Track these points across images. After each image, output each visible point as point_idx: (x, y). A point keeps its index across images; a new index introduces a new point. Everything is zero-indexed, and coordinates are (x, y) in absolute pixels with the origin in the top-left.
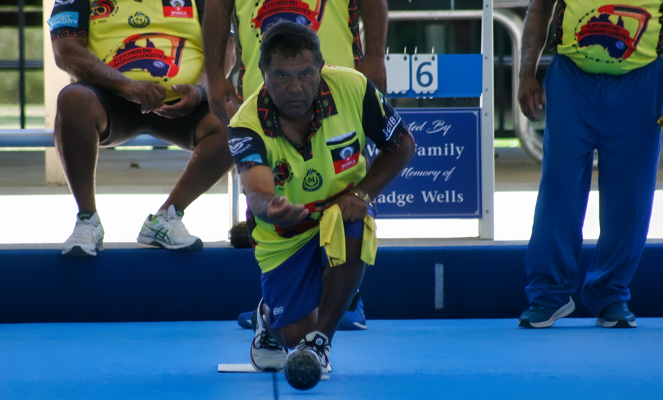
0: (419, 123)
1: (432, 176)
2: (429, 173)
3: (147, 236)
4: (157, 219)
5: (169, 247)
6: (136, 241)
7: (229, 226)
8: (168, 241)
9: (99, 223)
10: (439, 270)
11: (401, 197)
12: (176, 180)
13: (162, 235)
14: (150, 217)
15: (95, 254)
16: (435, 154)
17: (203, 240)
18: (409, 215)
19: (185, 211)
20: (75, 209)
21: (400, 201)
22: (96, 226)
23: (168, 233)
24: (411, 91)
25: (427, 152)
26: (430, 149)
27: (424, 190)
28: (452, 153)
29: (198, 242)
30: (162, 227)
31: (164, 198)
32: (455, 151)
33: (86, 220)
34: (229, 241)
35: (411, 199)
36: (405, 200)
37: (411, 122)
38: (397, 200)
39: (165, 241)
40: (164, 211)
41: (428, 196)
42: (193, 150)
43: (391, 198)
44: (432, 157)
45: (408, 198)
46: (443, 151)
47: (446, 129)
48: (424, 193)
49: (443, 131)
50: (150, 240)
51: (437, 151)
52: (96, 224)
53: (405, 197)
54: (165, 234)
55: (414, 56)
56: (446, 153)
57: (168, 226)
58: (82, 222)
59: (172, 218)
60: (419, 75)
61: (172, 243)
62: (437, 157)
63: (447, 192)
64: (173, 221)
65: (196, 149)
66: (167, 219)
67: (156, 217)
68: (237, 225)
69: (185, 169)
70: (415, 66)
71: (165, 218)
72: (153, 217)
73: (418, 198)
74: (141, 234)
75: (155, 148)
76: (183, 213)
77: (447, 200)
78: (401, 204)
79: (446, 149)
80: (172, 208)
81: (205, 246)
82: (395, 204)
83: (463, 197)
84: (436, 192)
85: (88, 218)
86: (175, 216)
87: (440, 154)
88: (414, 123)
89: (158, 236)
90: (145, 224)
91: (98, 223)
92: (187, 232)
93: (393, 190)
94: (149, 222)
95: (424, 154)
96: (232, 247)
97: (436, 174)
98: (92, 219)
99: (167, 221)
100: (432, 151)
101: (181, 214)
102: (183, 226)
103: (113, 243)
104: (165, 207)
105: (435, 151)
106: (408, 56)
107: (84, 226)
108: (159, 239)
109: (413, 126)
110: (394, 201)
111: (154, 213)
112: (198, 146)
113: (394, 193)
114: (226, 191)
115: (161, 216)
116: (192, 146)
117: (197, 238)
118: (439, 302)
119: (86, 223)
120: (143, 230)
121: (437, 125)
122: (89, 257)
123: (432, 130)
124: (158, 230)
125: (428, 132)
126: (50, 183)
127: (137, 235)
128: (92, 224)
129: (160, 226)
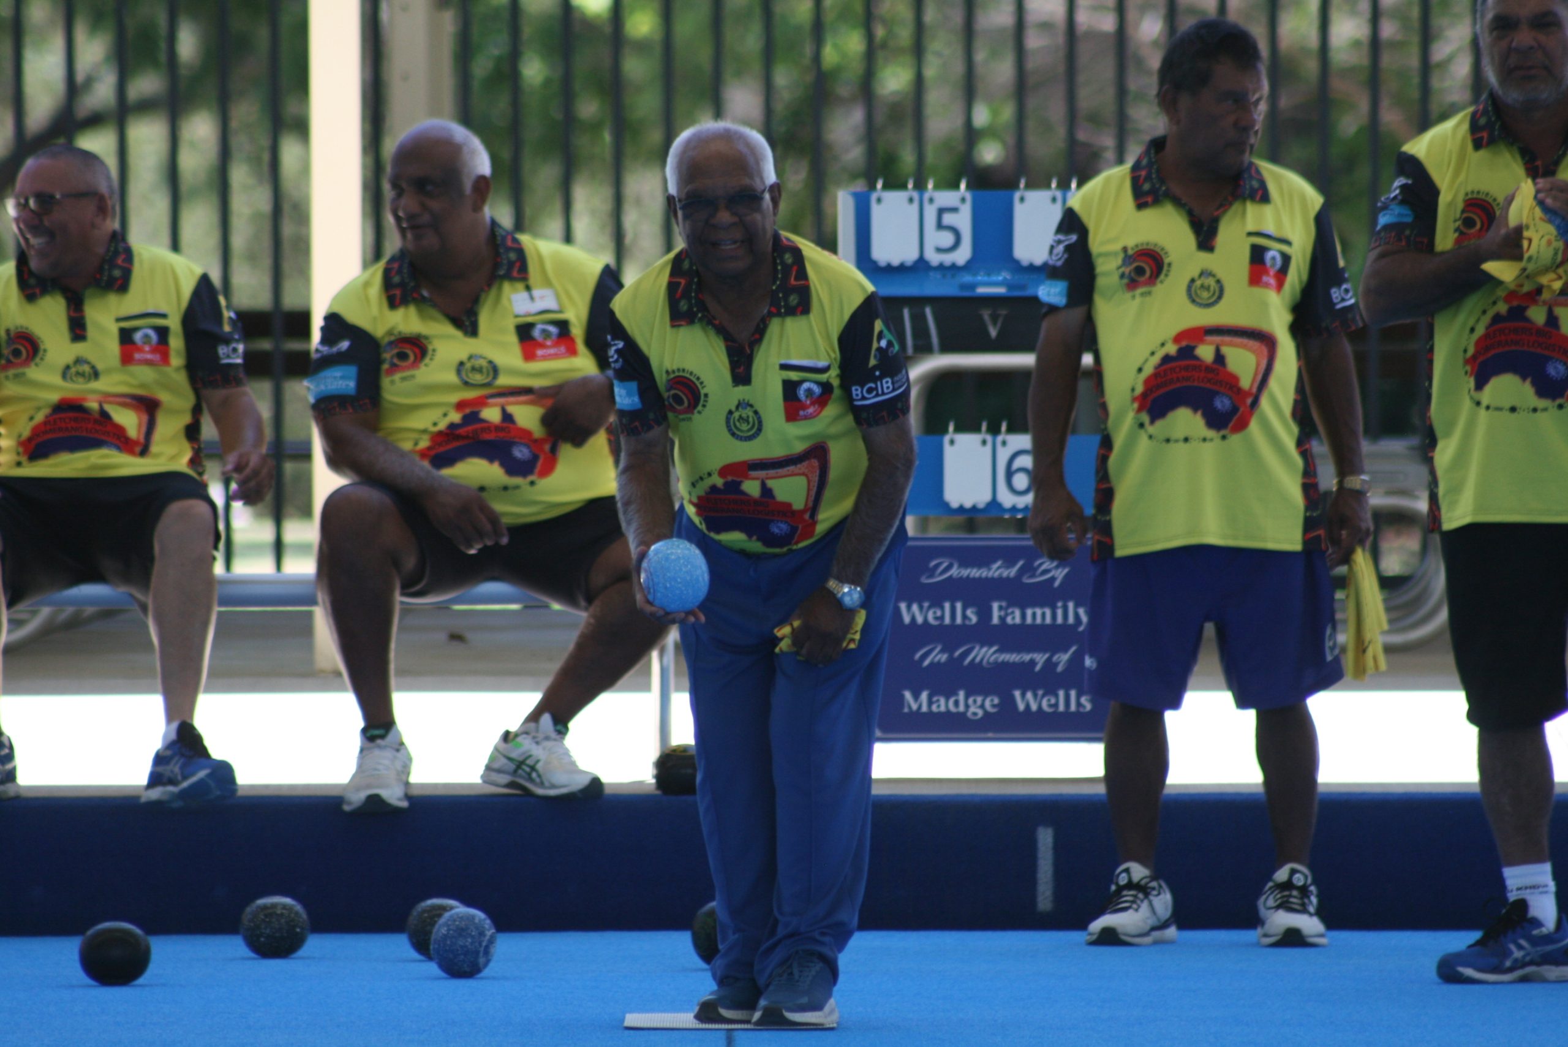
0: (1010, 563)
1: (1032, 663)
2: (1027, 657)
3: (499, 771)
4: (520, 739)
5: (540, 791)
6: (479, 781)
7: (652, 753)
8: (538, 780)
9: (402, 744)
10: (1045, 838)
11: (975, 702)
12: (555, 666)
13: (528, 769)
14: (507, 737)
15: (405, 804)
16: (1039, 621)
17: (605, 779)
18: (990, 735)
19: (573, 724)
20: (357, 721)
21: (972, 709)
22: (398, 750)
23: (539, 767)
24: (994, 504)
25: (1023, 616)
26: (1029, 612)
27: (1017, 687)
28: (1071, 620)
29: (596, 783)
30: (527, 755)
31: (531, 699)
32: (1077, 616)
33: (379, 742)
34: (653, 781)
35: (994, 706)
36: (982, 706)
37: (995, 561)
38: (967, 706)
39: (531, 780)
40: (532, 725)
41: (1025, 700)
42: (586, 609)
43: (956, 703)
44: (1034, 626)
45: (988, 704)
46: (1054, 616)
47: (1060, 574)
48: (1017, 694)
49: (1053, 579)
50: (505, 779)
51: (1043, 615)
52: (397, 747)
53: (984, 701)
54: (533, 768)
55: (1000, 438)
56: (1060, 620)
57: (538, 752)
58: (371, 745)
59: (547, 738)
60: (1010, 474)
61: (546, 784)
62: (1043, 626)
63: (1061, 693)
64: (548, 744)
65: (592, 609)
66: (539, 739)
67: (517, 735)
68: (667, 751)
69: (571, 647)
70: (1003, 456)
71: (534, 738)
72: (511, 736)
73: (1008, 702)
74: (489, 768)
75: (526, 607)
76: (567, 729)
77: (1061, 708)
78: (975, 714)
79: (1060, 612)
80: (546, 719)
81: (608, 791)
82: (964, 714)
83: (1092, 701)
84: (1040, 692)
85: (382, 737)
86: (553, 735)
87: (1048, 620)
88: (999, 563)
89: (520, 772)
90: (496, 749)
91: (400, 746)
92: (573, 764)
93: (960, 688)
94: (503, 746)
95: (1018, 620)
96: (658, 792)
97: (1040, 658)
98: (390, 738)
99: (537, 743)
100: (1034, 615)
101: (563, 730)
102: (566, 753)
103: (436, 786)
104: (534, 717)
105: (1038, 615)
106: (989, 438)
107: (377, 752)
108: (521, 777)
109: (998, 568)
110: (962, 708)
111: (514, 728)
112: (597, 603)
113: (961, 694)
114: (647, 687)
115: (527, 733)
116: (583, 603)
117: (594, 776)
118: (1045, 898)
119: (379, 747)
120: (492, 759)
121: (1044, 567)
122: (397, 811)
123: (1033, 576)
124: (521, 759)
125: (1026, 580)
126: (322, 671)
127: (481, 769)
128: (391, 747)
129: (524, 753)
